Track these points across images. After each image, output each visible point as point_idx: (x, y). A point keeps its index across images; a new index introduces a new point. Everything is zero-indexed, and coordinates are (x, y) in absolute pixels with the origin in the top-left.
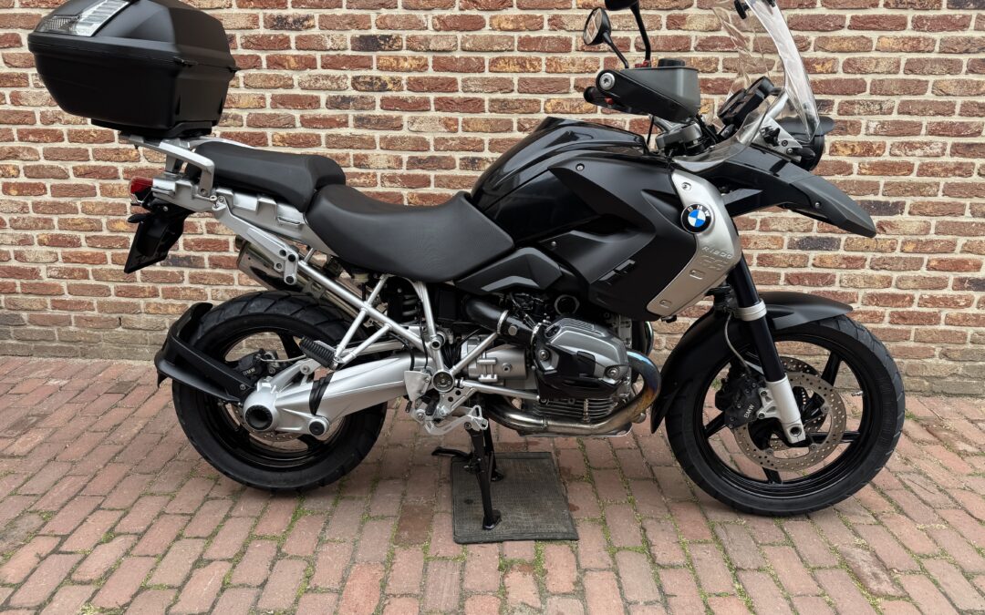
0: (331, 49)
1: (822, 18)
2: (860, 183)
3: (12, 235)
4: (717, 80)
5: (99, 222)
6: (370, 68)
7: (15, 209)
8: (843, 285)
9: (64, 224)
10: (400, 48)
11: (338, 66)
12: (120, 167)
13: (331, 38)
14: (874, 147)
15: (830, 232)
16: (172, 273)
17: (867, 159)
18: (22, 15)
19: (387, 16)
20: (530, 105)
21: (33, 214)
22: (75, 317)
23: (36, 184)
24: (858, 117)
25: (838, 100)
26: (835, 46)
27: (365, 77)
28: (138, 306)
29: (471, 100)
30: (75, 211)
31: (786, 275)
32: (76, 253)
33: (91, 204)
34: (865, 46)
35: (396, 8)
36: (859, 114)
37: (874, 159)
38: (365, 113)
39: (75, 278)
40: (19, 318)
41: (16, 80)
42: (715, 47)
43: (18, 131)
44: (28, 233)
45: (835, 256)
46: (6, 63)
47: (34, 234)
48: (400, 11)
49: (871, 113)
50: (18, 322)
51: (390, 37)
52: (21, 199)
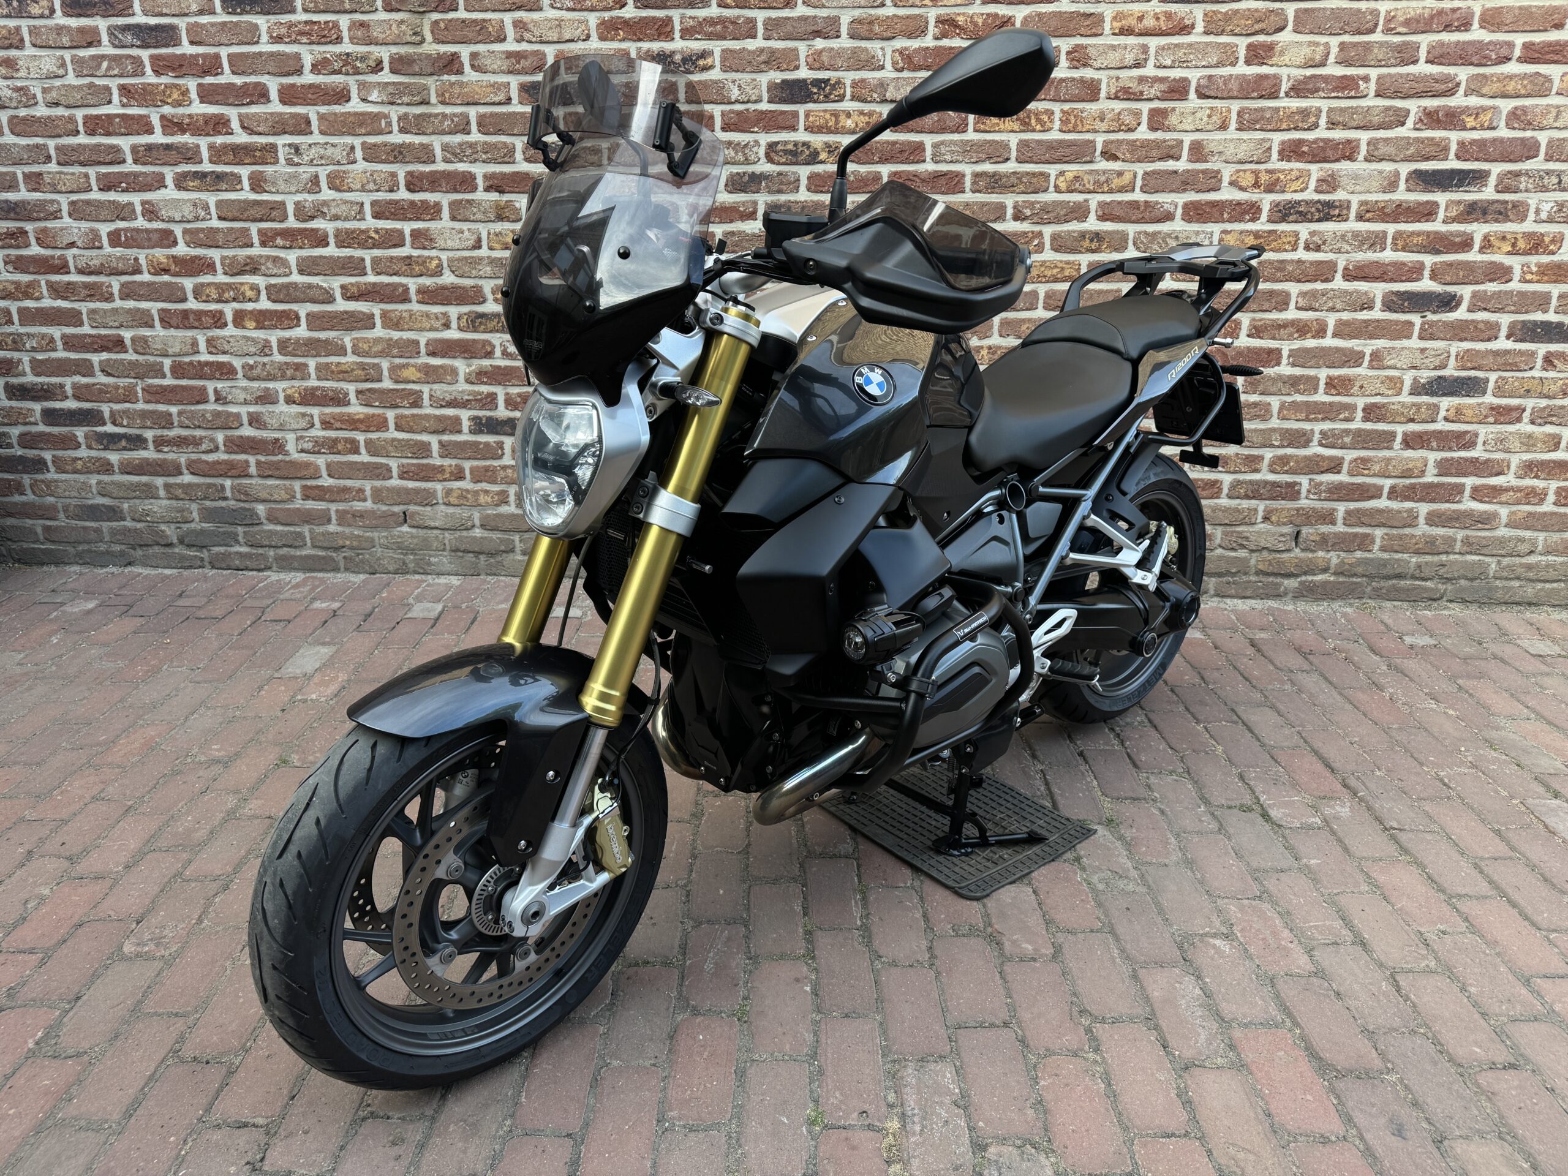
0: (737, 101)
1: (1480, 46)
2: (1522, 294)
3: (245, 389)
4: (1316, 141)
5: (377, 367)
6: (794, 128)
7: (253, 350)
8: (1489, 448)
9: (324, 371)
10: (841, 98)
11: (746, 126)
12: (413, 284)
13: (737, 84)
14: (1547, 240)
15: (1474, 369)
16: (487, 444)
17: (1534, 260)
18: (272, 54)
19: (822, 51)
20: (1035, 180)
21: (278, 358)
22: (337, 511)
23: (284, 311)
24: (1526, 195)
25: (1496, 169)
26: (1496, 87)
27: (786, 143)
28: (432, 494)
29: (944, 174)
30: (342, 351)
31: (1405, 434)
32: (343, 414)
33: (366, 340)
34: (1540, 87)
35: (838, 37)
36: (1527, 191)
37: (1545, 259)
38: (783, 198)
39: (339, 453)
40: (253, 513)
41: (258, 154)
42: (1317, 91)
43: (260, 231)
44: (271, 385)
45: (1479, 404)
46: (243, 127)
47: (279, 386)
48: (844, 42)
49: (1545, 189)
50: (250, 520)
51: (826, 81)
52: (261, 334)
